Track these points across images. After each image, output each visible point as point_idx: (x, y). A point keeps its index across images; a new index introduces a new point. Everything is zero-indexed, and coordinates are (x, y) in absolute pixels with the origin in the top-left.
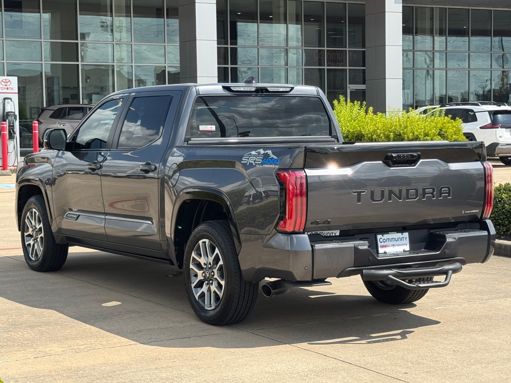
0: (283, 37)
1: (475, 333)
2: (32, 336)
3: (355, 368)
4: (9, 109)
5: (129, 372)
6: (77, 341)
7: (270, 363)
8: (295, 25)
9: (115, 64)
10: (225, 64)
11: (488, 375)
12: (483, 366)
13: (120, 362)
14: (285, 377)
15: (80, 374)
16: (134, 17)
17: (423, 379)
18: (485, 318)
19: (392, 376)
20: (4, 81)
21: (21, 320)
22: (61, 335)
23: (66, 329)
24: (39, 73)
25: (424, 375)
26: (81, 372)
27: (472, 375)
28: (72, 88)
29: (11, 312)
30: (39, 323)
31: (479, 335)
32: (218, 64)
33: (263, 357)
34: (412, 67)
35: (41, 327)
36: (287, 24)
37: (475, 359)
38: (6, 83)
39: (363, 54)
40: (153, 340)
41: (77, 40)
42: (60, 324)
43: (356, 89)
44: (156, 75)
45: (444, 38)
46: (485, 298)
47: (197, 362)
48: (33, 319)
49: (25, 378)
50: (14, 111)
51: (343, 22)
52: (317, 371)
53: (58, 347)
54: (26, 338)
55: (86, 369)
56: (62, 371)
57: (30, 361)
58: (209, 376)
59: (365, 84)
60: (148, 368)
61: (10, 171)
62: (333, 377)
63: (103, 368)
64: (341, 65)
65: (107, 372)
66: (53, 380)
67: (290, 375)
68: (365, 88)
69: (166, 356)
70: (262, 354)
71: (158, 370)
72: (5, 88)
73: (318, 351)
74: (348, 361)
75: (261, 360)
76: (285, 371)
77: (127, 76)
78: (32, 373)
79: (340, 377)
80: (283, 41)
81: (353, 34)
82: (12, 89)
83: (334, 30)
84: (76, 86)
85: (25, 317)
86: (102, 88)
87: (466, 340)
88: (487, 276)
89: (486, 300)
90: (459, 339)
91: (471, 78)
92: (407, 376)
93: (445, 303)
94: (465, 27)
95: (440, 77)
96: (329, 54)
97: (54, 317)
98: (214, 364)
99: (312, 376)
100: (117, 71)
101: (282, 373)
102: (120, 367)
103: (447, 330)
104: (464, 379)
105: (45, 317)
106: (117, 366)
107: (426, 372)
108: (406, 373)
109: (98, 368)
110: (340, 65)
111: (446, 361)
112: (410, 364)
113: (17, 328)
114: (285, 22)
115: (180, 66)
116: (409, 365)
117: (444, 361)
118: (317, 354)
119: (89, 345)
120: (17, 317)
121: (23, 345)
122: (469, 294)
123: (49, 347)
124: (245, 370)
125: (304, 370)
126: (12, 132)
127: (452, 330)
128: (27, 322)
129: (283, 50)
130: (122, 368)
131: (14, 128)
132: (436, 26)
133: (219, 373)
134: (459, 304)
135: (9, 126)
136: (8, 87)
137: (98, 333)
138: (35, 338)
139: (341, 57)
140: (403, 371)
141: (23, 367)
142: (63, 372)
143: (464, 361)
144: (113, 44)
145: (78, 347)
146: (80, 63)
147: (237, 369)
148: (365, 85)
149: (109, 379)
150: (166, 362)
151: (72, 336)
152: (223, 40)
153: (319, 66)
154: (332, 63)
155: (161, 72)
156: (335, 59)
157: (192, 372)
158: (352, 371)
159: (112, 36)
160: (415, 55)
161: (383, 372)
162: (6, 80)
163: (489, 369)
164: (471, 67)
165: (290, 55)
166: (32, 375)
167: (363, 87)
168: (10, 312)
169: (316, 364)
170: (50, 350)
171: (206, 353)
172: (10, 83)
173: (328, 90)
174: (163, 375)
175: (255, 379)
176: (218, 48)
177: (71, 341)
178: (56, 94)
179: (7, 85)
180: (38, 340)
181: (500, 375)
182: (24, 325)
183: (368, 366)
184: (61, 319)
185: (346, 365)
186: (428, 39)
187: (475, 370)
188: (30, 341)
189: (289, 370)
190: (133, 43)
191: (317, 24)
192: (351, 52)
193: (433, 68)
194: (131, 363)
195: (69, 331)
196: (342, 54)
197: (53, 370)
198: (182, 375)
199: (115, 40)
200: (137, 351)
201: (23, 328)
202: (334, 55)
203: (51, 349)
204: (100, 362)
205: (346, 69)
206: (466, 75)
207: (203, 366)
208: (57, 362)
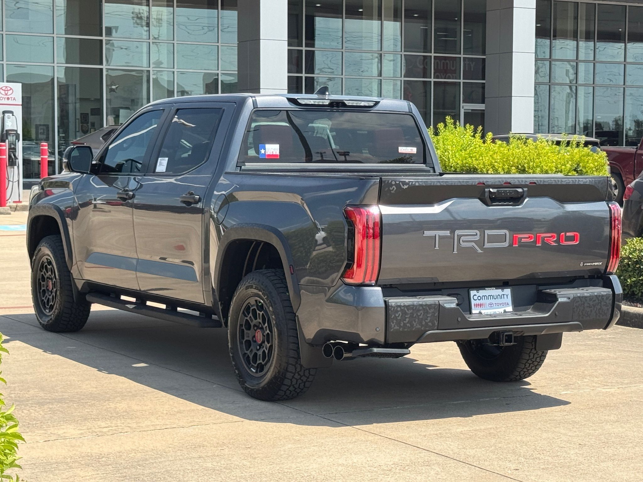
0: (377, 38)
1: (608, 424)
2: (41, 414)
3: (452, 462)
4: (10, 126)
5: (165, 461)
6: (99, 423)
7: (345, 453)
8: (392, 22)
9: (151, 69)
10: (297, 72)
11: (620, 474)
12: (615, 463)
13: (153, 448)
14: (362, 471)
15: (103, 461)
16: (177, 6)
17: (538, 477)
18: (623, 406)
19: (498, 473)
20: (4, 88)
21: (26, 395)
22: (79, 414)
23: (85, 407)
24: (50, 79)
25: (539, 473)
26: (103, 459)
27: (601, 473)
28: (92, 101)
29: (14, 385)
30: (50, 400)
31: (613, 427)
32: (289, 72)
33: (336, 447)
34: (548, 82)
35: (52, 404)
36: (381, 20)
37: (605, 455)
38: (6, 92)
39: (482, 63)
40: (196, 423)
41: (101, 36)
42: (76, 401)
43: (472, 110)
44: (205, 85)
45: (591, 44)
46: (626, 382)
47: (252, 451)
48: (42, 394)
49: (33, 465)
50: (16, 129)
51: (456, 19)
52: (403, 465)
53: (74, 429)
54: (33, 417)
55: (110, 455)
56: (79, 458)
57: (39, 444)
58: (267, 468)
59: (484, 103)
60: (188, 456)
61: (9, 208)
62: (424, 472)
63: (131, 455)
64: (453, 76)
65: (136, 460)
66: (68, 468)
67: (370, 468)
68: (484, 109)
69: (211, 442)
70: (335, 443)
71: (202, 459)
72: (5, 98)
73: (407, 441)
74: (443, 454)
75: (333, 450)
76: (363, 463)
77: (166, 86)
78: (42, 459)
79: (432, 472)
80: (377, 42)
81: (470, 35)
82: (14, 99)
83: (446, 30)
84: (99, 97)
85: (32, 392)
86: (133, 101)
87: (597, 432)
88: (631, 355)
89: (627, 384)
90: (588, 431)
91: (626, 98)
92: (518, 474)
93: (573, 387)
94: (620, 30)
95: (584, 96)
96: (437, 62)
97: (69, 393)
98: (273, 453)
99: (397, 471)
100: (153, 79)
101: (359, 466)
102: (153, 454)
103: (573, 420)
104: (589, 478)
105: (57, 392)
106: (150, 453)
107: (543, 469)
108: (517, 470)
109: (125, 455)
110: (451, 77)
111: (568, 456)
112: (523, 459)
113: (22, 405)
114: (380, 18)
115: (238, 73)
116: (521, 460)
117: (566, 456)
118: (405, 444)
119: (114, 428)
120: (21, 391)
121: (29, 425)
122: (606, 377)
123: (63, 429)
124: (312, 462)
125: (387, 463)
126: (13, 157)
127: (579, 420)
128: (35, 398)
129: (376, 55)
130: (156, 456)
131: (16, 151)
132: (582, 27)
133: (279, 464)
134: (592, 389)
135: (9, 149)
136: (9, 96)
137: (125, 413)
138: (44, 417)
139: (453, 67)
140: (513, 467)
141: (30, 452)
142: (81, 459)
143: (592, 457)
144: (149, 43)
145: (101, 430)
146: (104, 67)
147: (302, 460)
148: (484, 105)
149: (139, 468)
150: (211, 450)
151: (93, 416)
152: (296, 40)
153: (423, 78)
154: (442, 74)
155: (213, 81)
156: (445, 68)
157: (245, 462)
158: (448, 466)
159: (148, 32)
160: (553, 66)
161: (488, 467)
162: (6, 87)
163: (622, 467)
164: (627, 84)
165: (385, 62)
166: (42, 462)
167: (481, 107)
168: (12, 385)
169: (403, 456)
170: (64, 433)
171: (263, 440)
172: (11, 91)
173: (435, 110)
174: (208, 465)
175: (325, 473)
176: (289, 51)
177: (91, 422)
178: (71, 107)
179: (8, 94)
180: (49, 420)
181: (635, 475)
182: (30, 402)
183: (470, 460)
184: (78, 396)
185: (440, 459)
186: (571, 44)
187: (605, 468)
188: (38, 421)
189: (368, 463)
190: (175, 42)
191: (421, 21)
192: (467, 60)
193: (576, 83)
194: (167, 450)
195: (88, 410)
196: (455, 62)
197: (68, 455)
198: (233, 465)
199: (151, 37)
200: (175, 436)
201: (29, 405)
202: (444, 63)
203: (65, 431)
204: (129, 448)
205: (460, 82)
206: (620, 94)
207: (259, 455)
208: (74, 446)
